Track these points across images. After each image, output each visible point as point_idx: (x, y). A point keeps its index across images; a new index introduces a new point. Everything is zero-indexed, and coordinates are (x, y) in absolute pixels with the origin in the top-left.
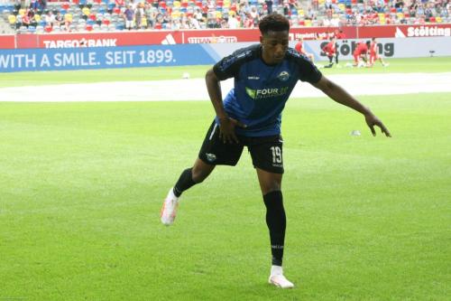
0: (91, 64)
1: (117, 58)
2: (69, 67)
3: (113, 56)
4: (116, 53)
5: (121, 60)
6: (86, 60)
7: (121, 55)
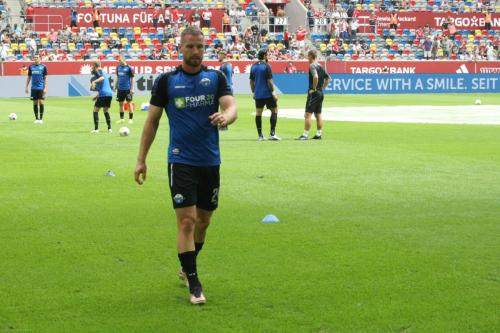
0: (459, 88)
1: (481, 83)
2: (440, 91)
3: (478, 82)
4: (481, 79)
5: (485, 86)
6: (455, 84)
7: (485, 82)
